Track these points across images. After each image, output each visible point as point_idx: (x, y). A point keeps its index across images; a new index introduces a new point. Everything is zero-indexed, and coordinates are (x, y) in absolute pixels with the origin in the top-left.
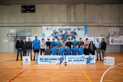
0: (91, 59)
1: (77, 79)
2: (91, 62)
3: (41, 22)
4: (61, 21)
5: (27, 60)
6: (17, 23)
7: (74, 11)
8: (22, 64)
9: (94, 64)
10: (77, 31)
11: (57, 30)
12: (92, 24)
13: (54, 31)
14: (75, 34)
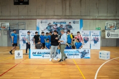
0: (86, 53)
1: (70, 75)
2: (86, 56)
3: (35, 15)
4: (56, 14)
5: (19, 54)
6: (10, 16)
7: (70, 4)
8: (14, 58)
9: (89, 58)
10: (72, 24)
11: (52, 24)
12: (88, 18)
13: (48, 25)
14: (71, 27)
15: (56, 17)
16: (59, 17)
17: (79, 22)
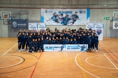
15: (61, 7)
16: (65, 7)
17: (86, 12)
